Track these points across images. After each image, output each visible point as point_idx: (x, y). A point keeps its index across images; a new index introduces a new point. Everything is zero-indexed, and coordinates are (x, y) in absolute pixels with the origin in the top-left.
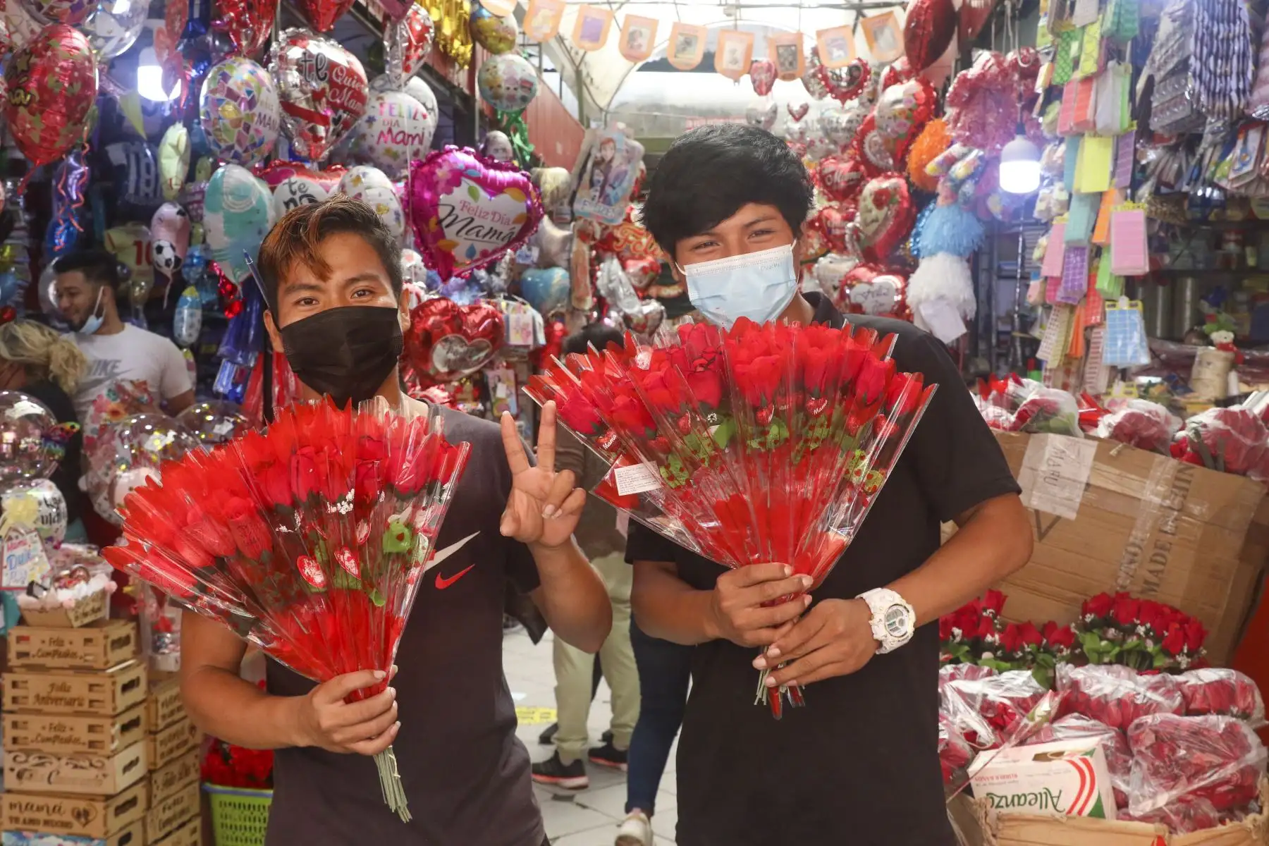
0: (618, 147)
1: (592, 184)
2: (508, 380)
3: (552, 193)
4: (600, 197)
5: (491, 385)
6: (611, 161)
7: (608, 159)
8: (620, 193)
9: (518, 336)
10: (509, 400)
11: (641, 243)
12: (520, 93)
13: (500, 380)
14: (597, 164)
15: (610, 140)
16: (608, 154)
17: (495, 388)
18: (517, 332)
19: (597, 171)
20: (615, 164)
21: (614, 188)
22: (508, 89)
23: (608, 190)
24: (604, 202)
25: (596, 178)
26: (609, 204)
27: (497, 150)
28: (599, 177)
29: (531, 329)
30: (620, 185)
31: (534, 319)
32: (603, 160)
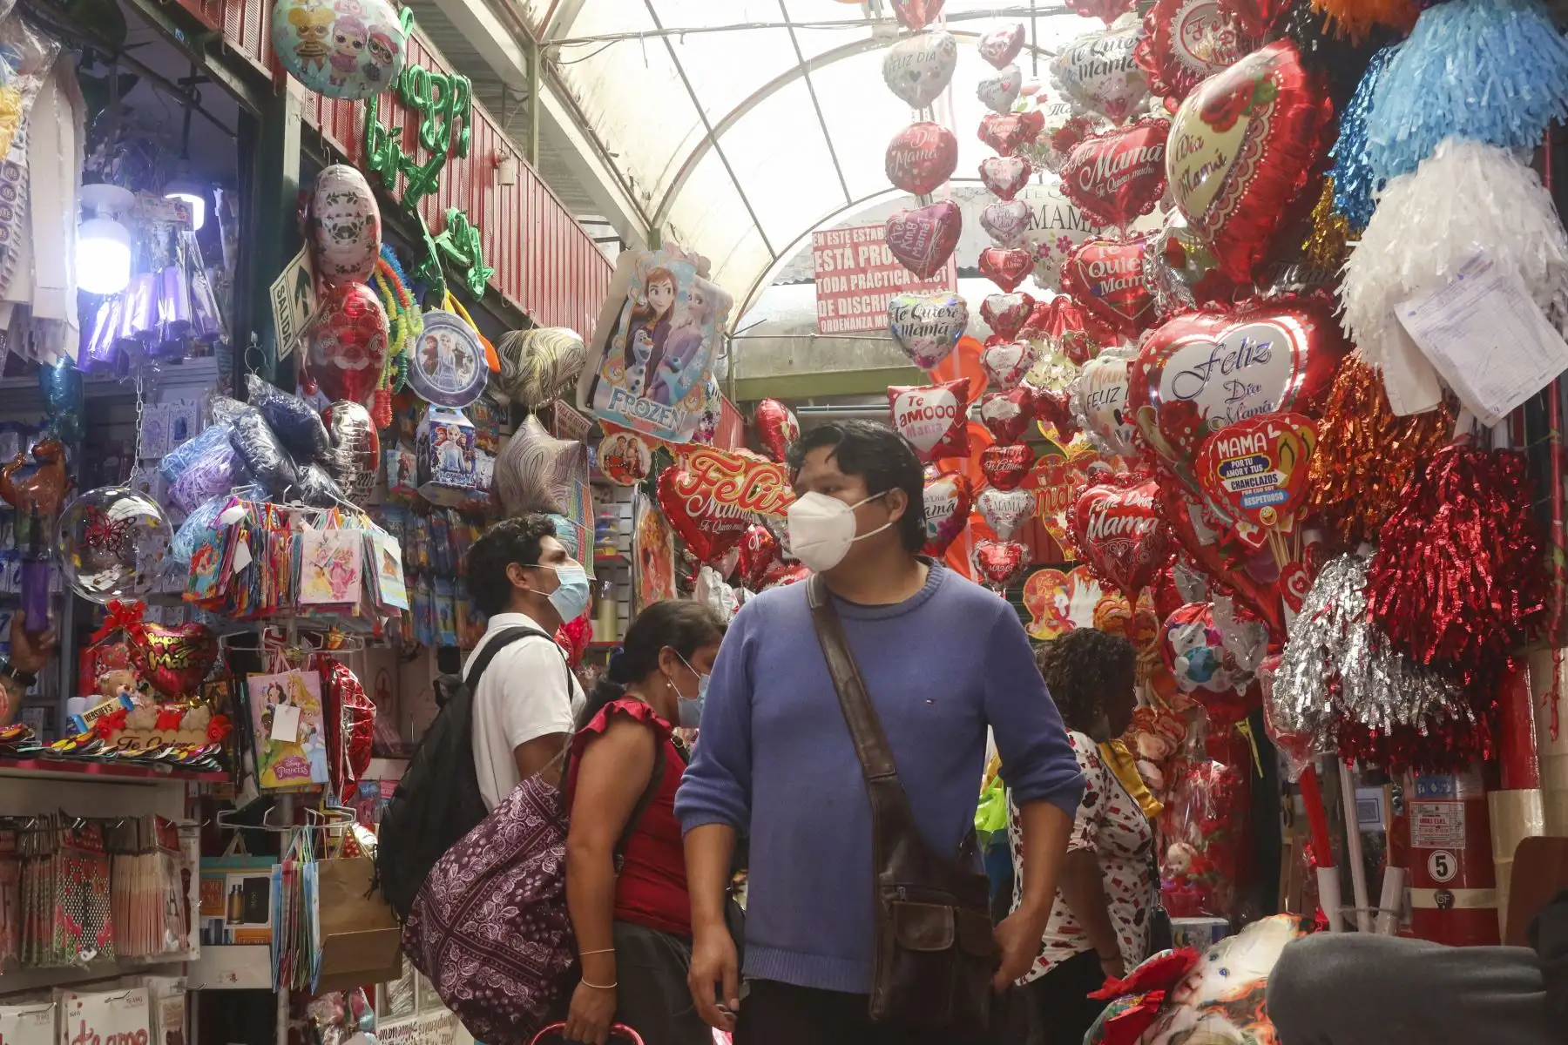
0: (681, 288)
1: (630, 358)
2: (305, 695)
3: (544, 372)
4: (647, 386)
5: (258, 712)
6: (668, 315)
7: (661, 311)
8: (687, 381)
9: (323, 582)
10: (306, 747)
11: (733, 485)
12: (365, 56)
13: (282, 698)
14: (639, 318)
15: (667, 274)
16: (662, 300)
17: (268, 719)
18: (321, 573)
19: (641, 333)
20: (675, 322)
21: (675, 370)
22: (341, 39)
23: (663, 372)
24: (655, 396)
25: (638, 346)
26: (666, 401)
27: (334, 199)
28: (644, 344)
29: (356, 564)
30: (686, 363)
31: (368, 544)
32: (652, 312)
